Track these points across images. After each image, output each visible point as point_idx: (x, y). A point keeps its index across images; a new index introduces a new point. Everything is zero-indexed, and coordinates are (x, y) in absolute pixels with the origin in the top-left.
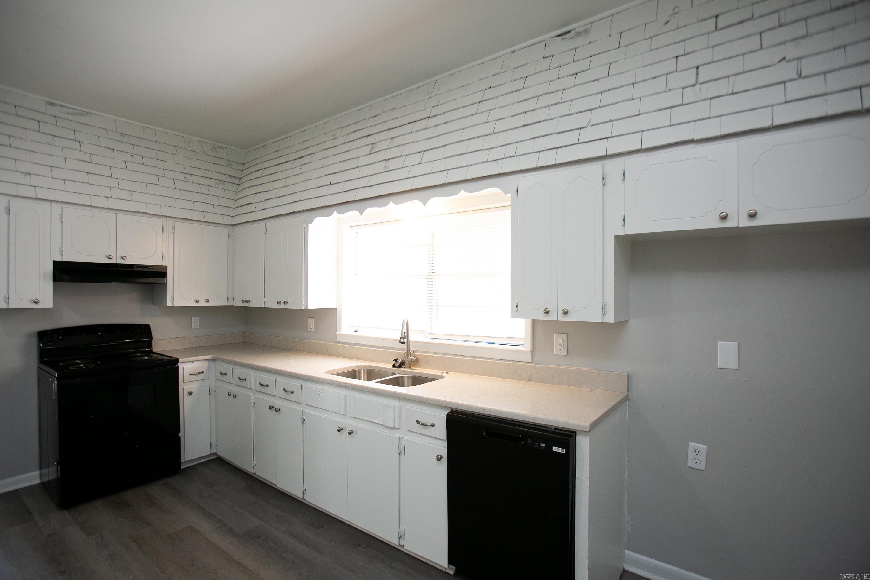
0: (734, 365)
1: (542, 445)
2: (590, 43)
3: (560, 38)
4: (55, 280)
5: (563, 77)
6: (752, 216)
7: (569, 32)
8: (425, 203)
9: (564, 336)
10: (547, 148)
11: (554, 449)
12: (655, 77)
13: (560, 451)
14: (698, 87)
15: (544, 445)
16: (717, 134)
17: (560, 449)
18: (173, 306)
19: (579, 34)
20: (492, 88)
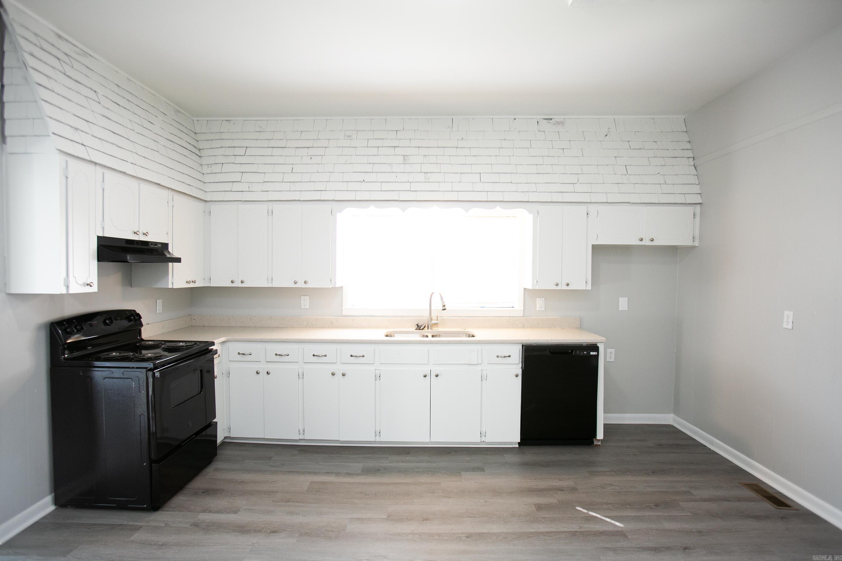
0: (626, 308)
1: (585, 353)
2: (566, 131)
3: (547, 121)
4: (99, 260)
5: (555, 148)
6: (652, 240)
7: (551, 119)
8: (467, 211)
9: (543, 299)
10: (556, 191)
11: (591, 353)
12: (607, 165)
13: (594, 354)
14: (627, 176)
15: (586, 353)
16: (639, 202)
17: (594, 353)
18: (172, 288)
19: (558, 123)
20: (507, 140)
